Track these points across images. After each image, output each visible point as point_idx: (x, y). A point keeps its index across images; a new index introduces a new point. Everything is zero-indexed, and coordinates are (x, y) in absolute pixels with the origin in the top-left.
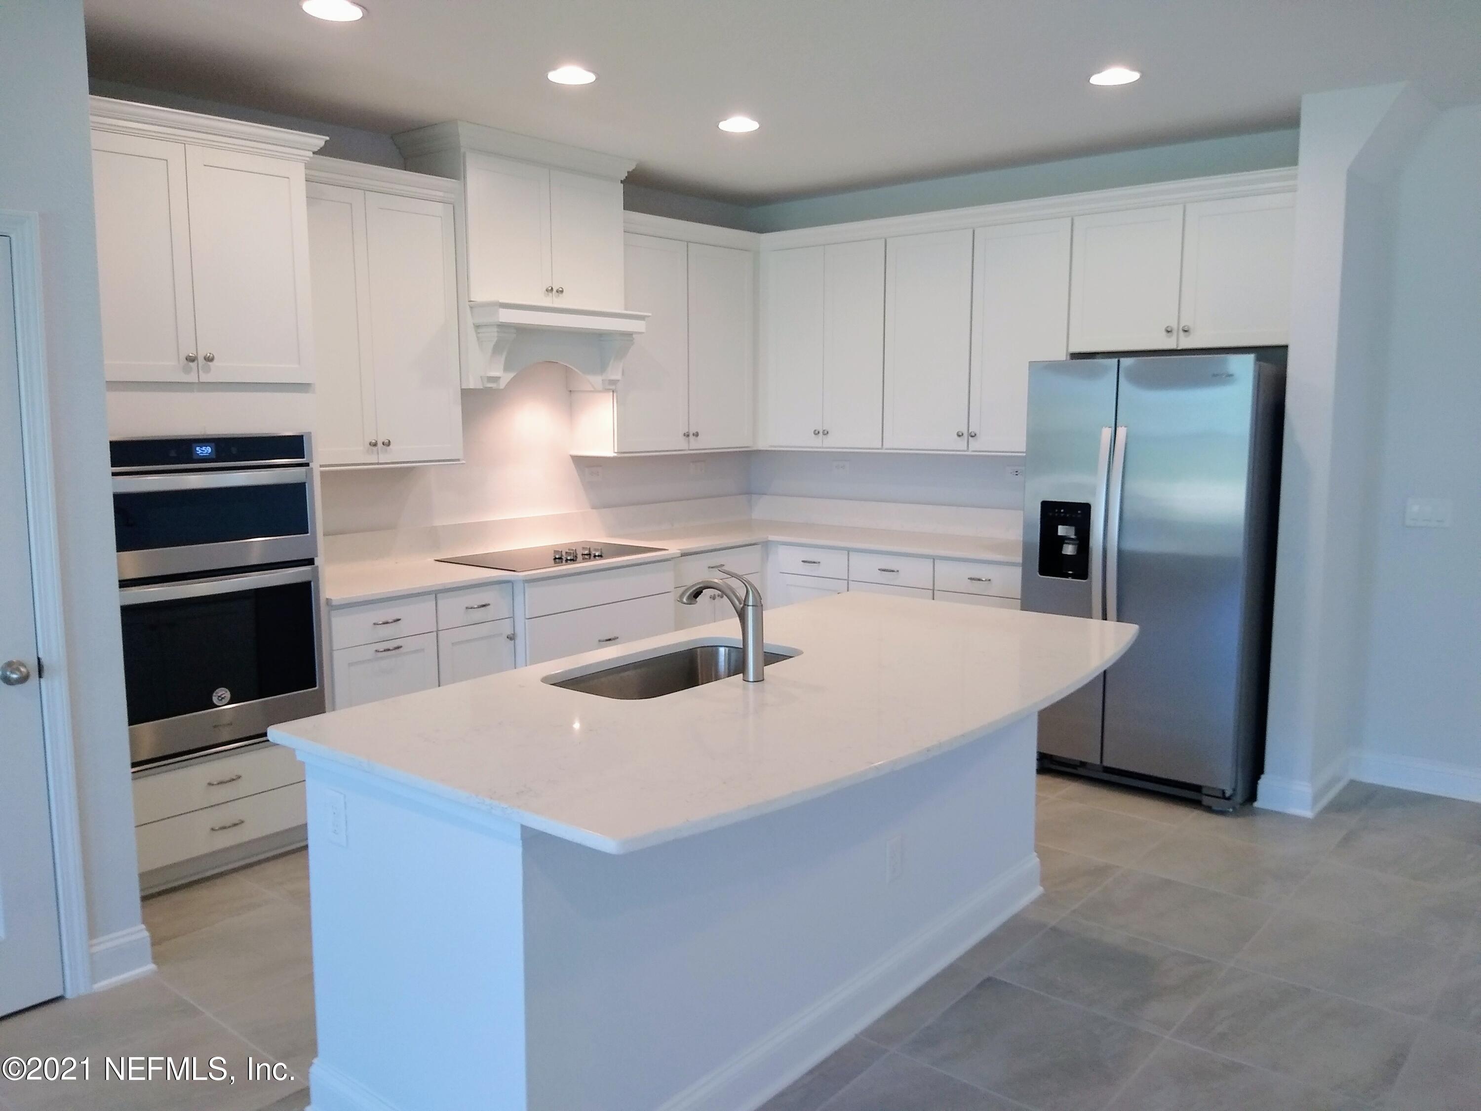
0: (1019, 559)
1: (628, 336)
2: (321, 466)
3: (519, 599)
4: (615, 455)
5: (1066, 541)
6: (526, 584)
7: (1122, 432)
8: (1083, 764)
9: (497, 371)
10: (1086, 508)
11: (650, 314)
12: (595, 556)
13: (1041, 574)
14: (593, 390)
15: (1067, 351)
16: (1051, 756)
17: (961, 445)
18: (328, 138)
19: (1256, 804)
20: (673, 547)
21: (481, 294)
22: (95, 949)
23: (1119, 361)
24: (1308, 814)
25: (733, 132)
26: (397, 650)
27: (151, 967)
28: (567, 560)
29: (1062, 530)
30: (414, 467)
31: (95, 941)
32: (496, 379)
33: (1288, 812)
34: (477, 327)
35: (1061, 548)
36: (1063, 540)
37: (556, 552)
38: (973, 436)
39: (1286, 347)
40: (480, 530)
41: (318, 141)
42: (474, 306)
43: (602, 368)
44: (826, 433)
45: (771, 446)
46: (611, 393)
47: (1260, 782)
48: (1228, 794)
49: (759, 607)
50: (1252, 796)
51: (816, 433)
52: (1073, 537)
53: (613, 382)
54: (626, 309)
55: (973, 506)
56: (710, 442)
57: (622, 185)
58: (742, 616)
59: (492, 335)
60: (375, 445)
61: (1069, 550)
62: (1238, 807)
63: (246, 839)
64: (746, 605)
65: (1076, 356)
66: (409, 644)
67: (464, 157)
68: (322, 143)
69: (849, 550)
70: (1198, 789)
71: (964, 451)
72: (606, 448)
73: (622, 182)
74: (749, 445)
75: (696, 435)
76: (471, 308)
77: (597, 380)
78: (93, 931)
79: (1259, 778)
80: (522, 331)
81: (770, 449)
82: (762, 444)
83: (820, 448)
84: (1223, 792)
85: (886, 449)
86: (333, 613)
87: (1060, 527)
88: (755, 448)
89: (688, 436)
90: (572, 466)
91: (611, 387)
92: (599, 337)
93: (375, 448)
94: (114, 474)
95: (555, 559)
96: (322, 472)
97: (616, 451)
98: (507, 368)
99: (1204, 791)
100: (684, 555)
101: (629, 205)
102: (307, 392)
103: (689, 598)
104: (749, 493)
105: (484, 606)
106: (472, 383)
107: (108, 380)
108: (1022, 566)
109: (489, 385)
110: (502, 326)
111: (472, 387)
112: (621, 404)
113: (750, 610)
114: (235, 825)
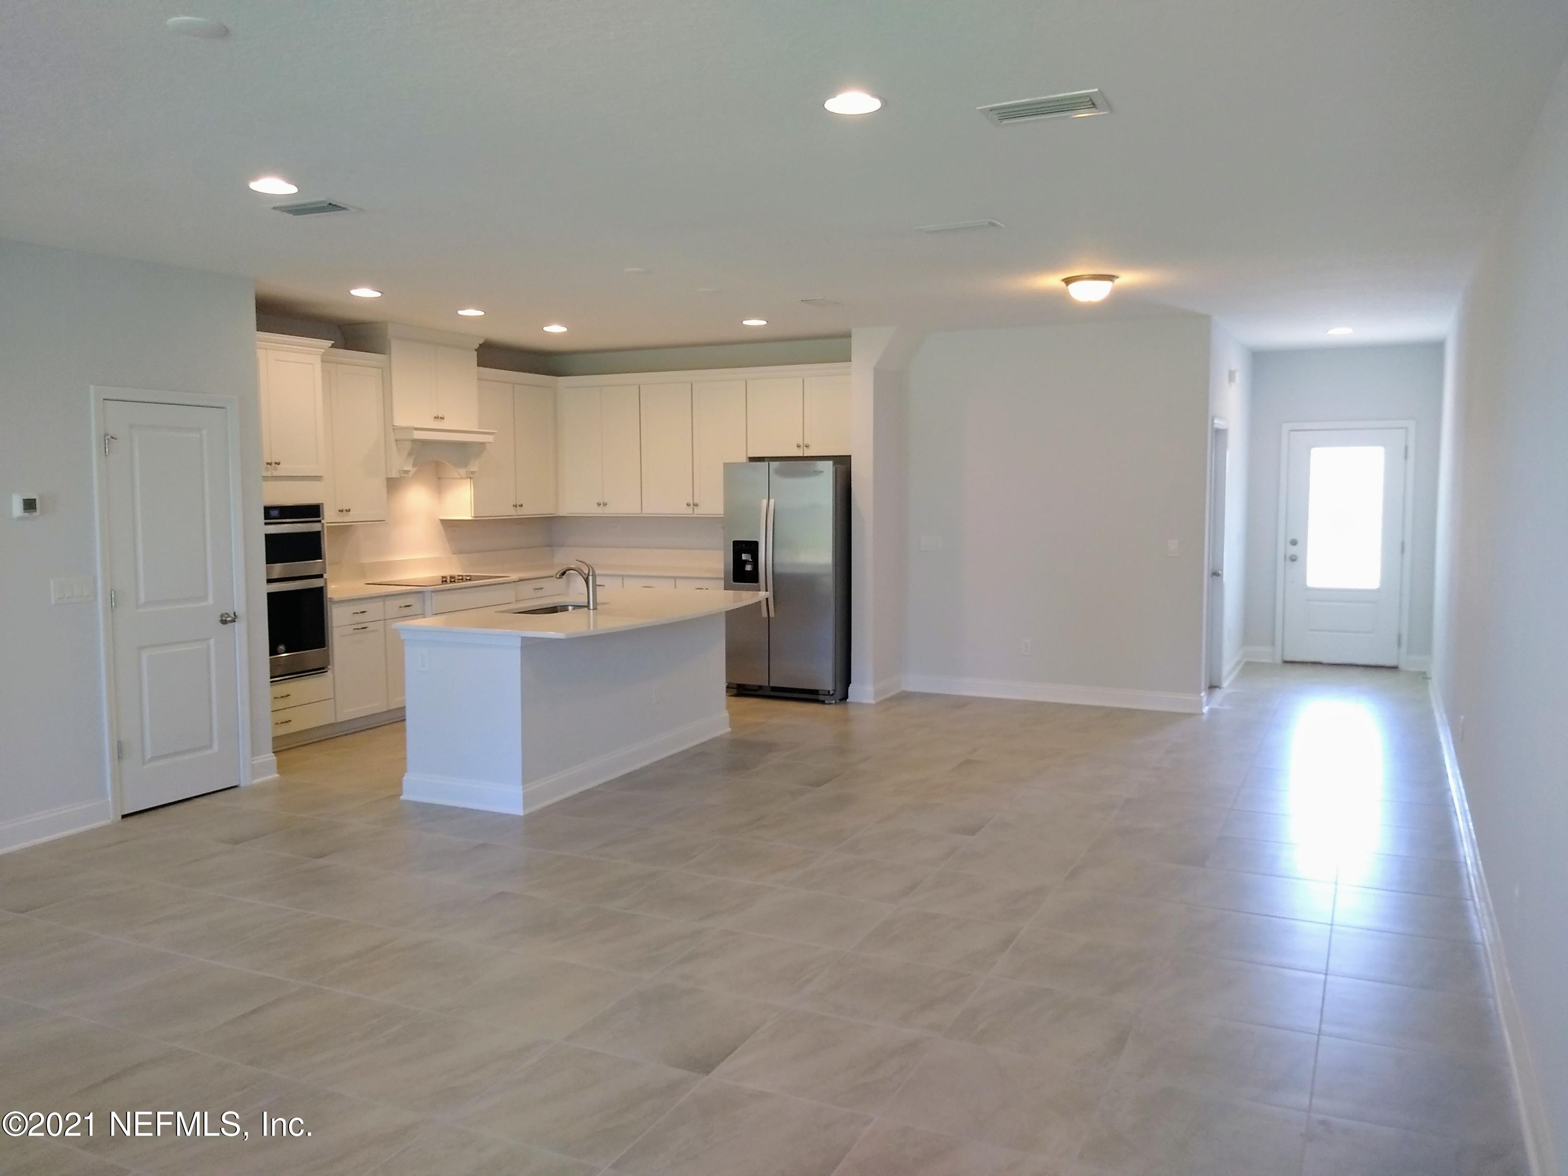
0: (722, 576)
1: (482, 445)
2: (327, 523)
3: (428, 603)
4: (473, 518)
5: (748, 563)
6: (433, 594)
7: (772, 501)
8: (760, 687)
9: (409, 467)
10: (756, 544)
11: (496, 431)
12: (467, 579)
13: (734, 581)
14: (459, 477)
15: (747, 455)
16: (744, 685)
17: (689, 511)
18: (333, 342)
19: (848, 700)
20: (514, 576)
21: (399, 421)
22: (254, 762)
23: (769, 464)
24: (872, 702)
25: (551, 332)
26: (363, 630)
27: (277, 775)
28: (451, 581)
29: (744, 557)
30: (351, 525)
31: (253, 759)
32: (407, 472)
33: (864, 702)
34: (397, 441)
35: (745, 567)
36: (746, 562)
37: (443, 577)
38: (697, 505)
39: (850, 456)
40: (388, 566)
41: (330, 343)
42: (395, 428)
43: (465, 464)
44: (605, 504)
45: (568, 514)
46: (469, 480)
47: (849, 688)
48: (831, 693)
49: (594, 576)
50: (845, 697)
51: (599, 504)
52: (751, 560)
53: (473, 473)
54: (479, 428)
55: (699, 549)
56: (530, 510)
57: (476, 352)
58: (587, 581)
59: (408, 446)
60: (342, 511)
61: (749, 568)
62: (838, 701)
63: (292, 731)
64: (588, 575)
65: (753, 459)
66: (371, 626)
67: (390, 342)
68: (330, 345)
69: (623, 577)
70: (815, 692)
71: (691, 514)
72: (466, 514)
73: (476, 350)
74: (552, 513)
75: (521, 506)
76: (393, 429)
77: (463, 471)
78: (253, 755)
79: (849, 686)
80: (424, 443)
81: (567, 515)
82: (563, 512)
83: (602, 514)
84: (829, 692)
85: (644, 514)
86: (333, 606)
87: (743, 555)
88: (557, 515)
89: (516, 506)
90: (440, 525)
91: (471, 476)
92: (464, 445)
93: (341, 513)
94: (266, 524)
95: (443, 581)
96: (327, 527)
97: (473, 516)
98: (414, 465)
99: (820, 693)
100: (521, 580)
101: (480, 364)
102: (319, 480)
103: (560, 576)
104: (550, 545)
105: (408, 606)
106: (394, 475)
107: (264, 475)
108: (724, 580)
109: (404, 475)
110: (414, 441)
111: (394, 477)
112: (476, 486)
113: (591, 578)
114: (287, 722)
